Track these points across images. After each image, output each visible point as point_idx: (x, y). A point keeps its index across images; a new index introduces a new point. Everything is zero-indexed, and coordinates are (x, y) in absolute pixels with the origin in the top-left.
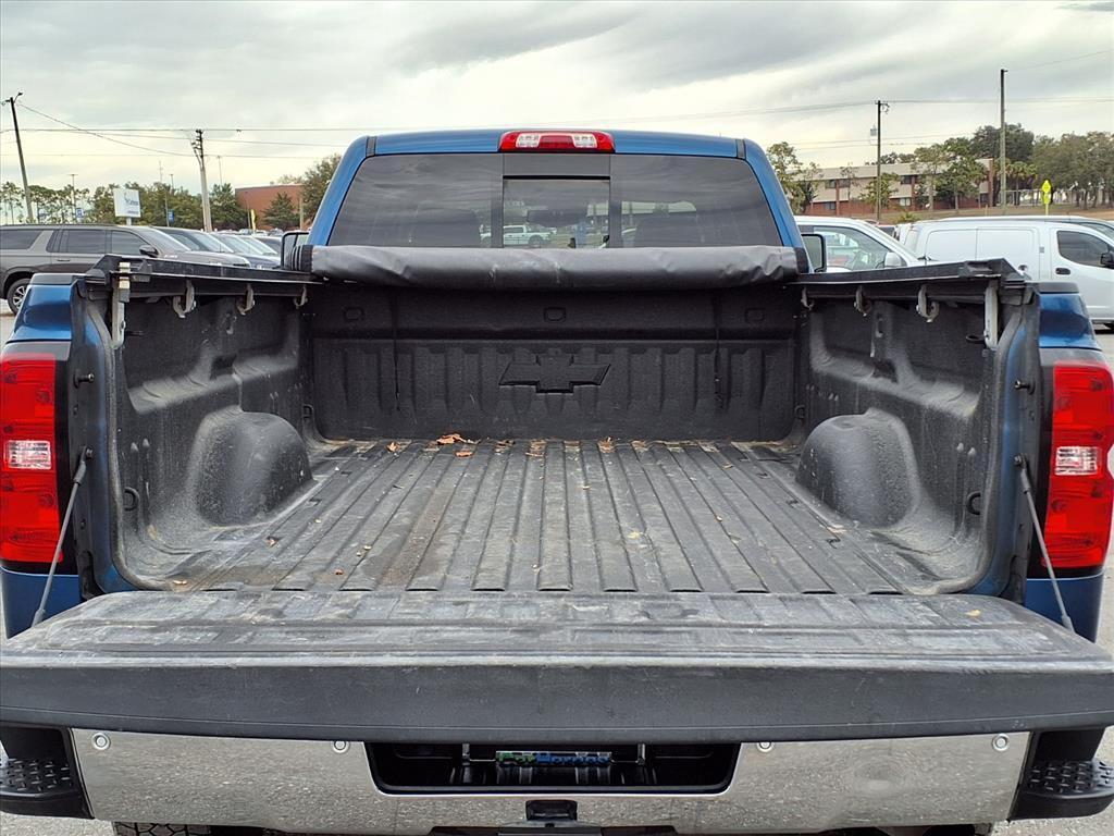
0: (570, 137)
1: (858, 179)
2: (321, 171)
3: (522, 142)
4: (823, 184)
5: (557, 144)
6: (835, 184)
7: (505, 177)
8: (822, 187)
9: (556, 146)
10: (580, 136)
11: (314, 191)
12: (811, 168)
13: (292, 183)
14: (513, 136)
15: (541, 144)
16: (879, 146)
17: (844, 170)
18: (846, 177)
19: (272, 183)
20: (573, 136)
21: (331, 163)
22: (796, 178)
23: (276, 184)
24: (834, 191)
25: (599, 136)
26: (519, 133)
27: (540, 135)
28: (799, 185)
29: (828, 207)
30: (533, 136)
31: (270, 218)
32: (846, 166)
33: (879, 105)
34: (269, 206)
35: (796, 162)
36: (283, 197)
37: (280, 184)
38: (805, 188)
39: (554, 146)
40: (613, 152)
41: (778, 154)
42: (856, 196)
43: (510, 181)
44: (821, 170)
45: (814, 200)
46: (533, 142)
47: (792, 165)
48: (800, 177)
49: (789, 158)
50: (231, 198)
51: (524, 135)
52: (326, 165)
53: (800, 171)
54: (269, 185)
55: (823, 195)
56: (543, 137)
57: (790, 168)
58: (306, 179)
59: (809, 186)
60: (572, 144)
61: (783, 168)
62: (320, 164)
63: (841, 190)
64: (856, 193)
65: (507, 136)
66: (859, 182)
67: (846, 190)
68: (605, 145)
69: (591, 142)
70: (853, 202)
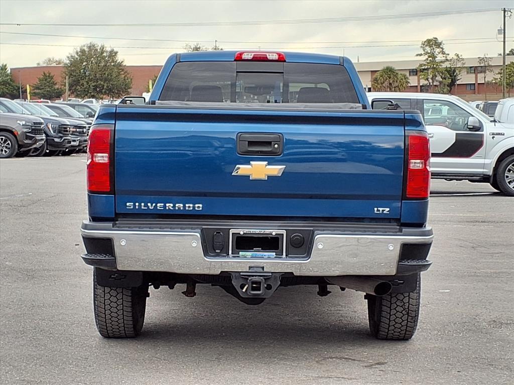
0: (266, 55)
1: (492, 66)
2: (79, 56)
3: (245, 56)
4: (465, 70)
5: (260, 58)
6: (474, 70)
7: (237, 72)
8: (464, 72)
9: (260, 59)
10: (271, 54)
11: (73, 71)
12: (455, 57)
13: (54, 65)
14: (241, 54)
15: (253, 58)
16: (504, 42)
17: (481, 60)
18: (482, 65)
19: (38, 64)
20: (267, 54)
21: (86, 49)
22: (444, 65)
23: (42, 65)
24: (474, 75)
25: (279, 55)
26: (243, 53)
27: (253, 54)
28: (446, 70)
29: (468, 88)
30: (250, 54)
31: (37, 91)
32: (483, 56)
33: (505, 11)
34: (37, 82)
35: (443, 53)
36: (48, 75)
37: (45, 65)
38: (451, 73)
39: (259, 59)
40: (285, 61)
41: (430, 47)
42: (490, 80)
43: (239, 74)
44: (463, 59)
45: (458, 82)
46: (250, 57)
47: (441, 55)
48: (447, 65)
49: (438, 50)
50: (7, 75)
51: (245, 54)
52: (83, 51)
53: (447, 60)
54: (36, 66)
55: (465, 78)
56: (254, 55)
57: (440, 58)
58: (68, 62)
59: (454, 71)
60: (267, 58)
61: (434, 57)
62: (79, 50)
63: (479, 75)
64: (490, 77)
65: (238, 55)
66: (493, 69)
67: (482, 75)
68: (281, 59)
69: (276, 57)
70: (488, 84)
